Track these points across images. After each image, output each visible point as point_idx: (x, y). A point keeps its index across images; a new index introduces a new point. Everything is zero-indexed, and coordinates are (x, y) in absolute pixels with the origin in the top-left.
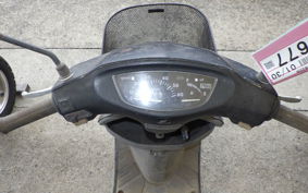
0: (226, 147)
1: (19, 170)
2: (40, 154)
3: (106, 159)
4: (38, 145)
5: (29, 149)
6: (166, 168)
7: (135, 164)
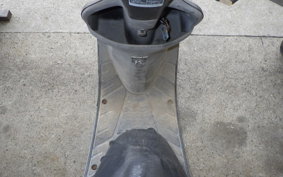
0: (200, 68)
1: (8, 88)
2: (27, 75)
3: (89, 79)
4: (24, 67)
5: (16, 70)
6: (146, 77)
7: (117, 76)
